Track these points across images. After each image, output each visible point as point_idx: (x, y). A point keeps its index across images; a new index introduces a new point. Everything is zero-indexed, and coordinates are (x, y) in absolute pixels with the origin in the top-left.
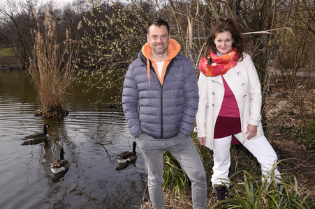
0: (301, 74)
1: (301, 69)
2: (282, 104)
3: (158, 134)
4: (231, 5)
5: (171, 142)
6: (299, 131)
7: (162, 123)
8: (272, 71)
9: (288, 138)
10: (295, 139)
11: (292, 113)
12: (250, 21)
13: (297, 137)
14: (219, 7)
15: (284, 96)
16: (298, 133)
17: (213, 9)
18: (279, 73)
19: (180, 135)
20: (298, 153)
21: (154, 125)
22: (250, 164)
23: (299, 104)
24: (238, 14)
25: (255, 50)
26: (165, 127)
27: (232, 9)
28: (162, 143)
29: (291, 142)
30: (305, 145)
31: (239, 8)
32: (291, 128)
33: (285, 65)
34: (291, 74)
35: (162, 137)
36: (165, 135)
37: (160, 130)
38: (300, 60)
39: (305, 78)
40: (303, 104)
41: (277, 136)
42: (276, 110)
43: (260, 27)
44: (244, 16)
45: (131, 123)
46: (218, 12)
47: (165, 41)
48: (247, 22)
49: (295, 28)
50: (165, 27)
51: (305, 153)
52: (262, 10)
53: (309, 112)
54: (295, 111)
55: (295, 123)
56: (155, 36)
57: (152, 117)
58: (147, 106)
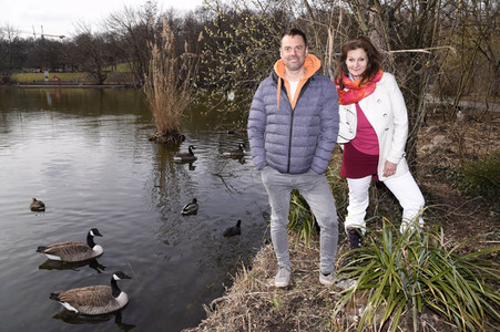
0: (464, 103)
2: (438, 139)
3: (284, 167)
4: (382, 16)
5: (299, 179)
6: (456, 173)
7: (289, 155)
8: (429, 98)
9: (441, 181)
10: (449, 182)
11: (449, 151)
12: (406, 35)
13: (452, 180)
14: (367, 17)
15: (442, 130)
16: (453, 175)
17: (360, 19)
18: (438, 101)
19: (311, 172)
21: (280, 157)
23: (459, 140)
24: (390, 26)
25: (409, 71)
26: (293, 160)
27: (383, 20)
28: (288, 179)
29: (444, 186)
30: (460, 189)
31: (392, 18)
32: (445, 169)
33: (445, 92)
35: (288, 172)
36: (292, 169)
37: (286, 163)
38: (464, 87)
40: (463, 140)
41: (429, 177)
42: (430, 146)
43: (418, 43)
44: (398, 30)
45: (255, 152)
46: (366, 23)
47: (299, 54)
48: (402, 37)
49: (461, 47)
50: (301, 37)
51: (459, 199)
52: (422, 22)
53: (470, 151)
54: (453, 148)
55: (452, 163)
56: (288, 48)
57: (279, 147)
58: (275, 133)
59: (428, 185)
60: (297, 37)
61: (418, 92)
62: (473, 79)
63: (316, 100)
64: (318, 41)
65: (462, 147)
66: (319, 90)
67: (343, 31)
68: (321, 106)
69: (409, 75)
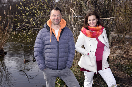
0: (128, 36)
1: (128, 34)
2: (118, 52)
3: (56, 67)
6: (126, 67)
7: (58, 62)
9: (120, 70)
10: (124, 71)
11: (123, 57)
12: (102, 11)
14: (86, 3)
15: (119, 48)
16: (125, 68)
17: (83, 4)
20: (125, 79)
21: (54, 63)
22: (100, 84)
23: (126, 52)
24: (95, 7)
26: (60, 64)
27: (92, 4)
29: (122, 72)
30: (129, 74)
31: (96, 3)
32: (122, 65)
33: (120, 32)
34: (123, 36)
35: (57, 69)
36: (59, 68)
37: (57, 65)
38: (127, 30)
39: (130, 39)
40: (128, 52)
41: (115, 69)
42: (115, 55)
44: (99, 8)
46: (86, 6)
47: (59, 18)
48: (100, 11)
50: (60, 11)
51: (129, 79)
54: (124, 56)
55: (125, 62)
57: (53, 59)
58: (50, 53)
59: (115, 72)
60: (58, 11)
62: (131, 26)
63: (67, 37)
65: (127, 55)
66: (67, 33)
68: (69, 40)
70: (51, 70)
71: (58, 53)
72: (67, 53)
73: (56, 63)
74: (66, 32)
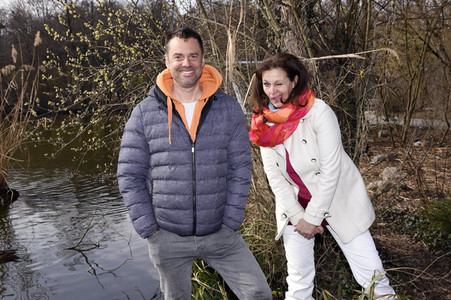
0: (417, 122)
1: (418, 114)
2: (389, 173)
4: (298, 10)
6: (416, 217)
7: (195, 209)
8: (371, 117)
9: (399, 231)
10: (410, 232)
11: (405, 188)
12: (331, 36)
13: (413, 229)
14: (278, 13)
15: (392, 160)
16: (414, 222)
17: (269, 16)
18: (382, 121)
20: (415, 256)
21: (181, 213)
23: (416, 172)
24: (309, 24)
25: (339, 84)
26: (200, 214)
27: (299, 17)
29: (405, 237)
30: (426, 242)
31: (311, 14)
32: (403, 214)
33: (391, 108)
34: (402, 123)
35: (194, 233)
36: (200, 228)
37: (191, 221)
38: (415, 100)
39: (425, 129)
40: (421, 172)
41: (381, 227)
42: (380, 183)
43: (347, 46)
44: (320, 29)
45: (137, 211)
46: (278, 21)
47: (196, 63)
48: (326, 39)
49: (404, 48)
50: (196, 40)
51: (427, 256)
52: (351, 18)
53: (433, 186)
54: (410, 184)
55: (410, 205)
56: (179, 56)
57: (178, 198)
58: (167, 179)
59: (382, 238)
60: (192, 41)
61: (354, 111)
62: (425, 89)
63: (222, 126)
64: (214, 47)
65: (420, 182)
66: (225, 113)
67: (248, 32)
68: (229, 135)
69: (339, 89)
70: (173, 237)
71: (194, 179)
72: (224, 180)
73: (189, 212)
74: (221, 110)
